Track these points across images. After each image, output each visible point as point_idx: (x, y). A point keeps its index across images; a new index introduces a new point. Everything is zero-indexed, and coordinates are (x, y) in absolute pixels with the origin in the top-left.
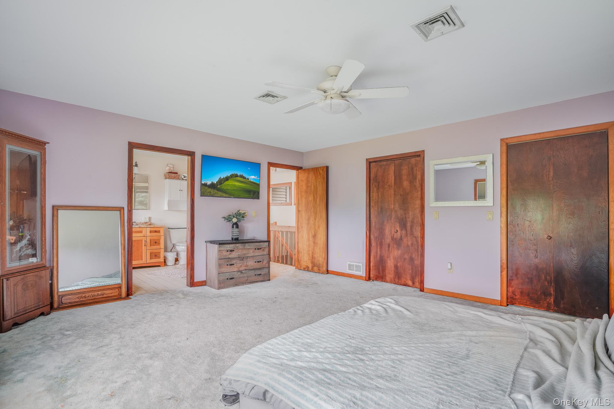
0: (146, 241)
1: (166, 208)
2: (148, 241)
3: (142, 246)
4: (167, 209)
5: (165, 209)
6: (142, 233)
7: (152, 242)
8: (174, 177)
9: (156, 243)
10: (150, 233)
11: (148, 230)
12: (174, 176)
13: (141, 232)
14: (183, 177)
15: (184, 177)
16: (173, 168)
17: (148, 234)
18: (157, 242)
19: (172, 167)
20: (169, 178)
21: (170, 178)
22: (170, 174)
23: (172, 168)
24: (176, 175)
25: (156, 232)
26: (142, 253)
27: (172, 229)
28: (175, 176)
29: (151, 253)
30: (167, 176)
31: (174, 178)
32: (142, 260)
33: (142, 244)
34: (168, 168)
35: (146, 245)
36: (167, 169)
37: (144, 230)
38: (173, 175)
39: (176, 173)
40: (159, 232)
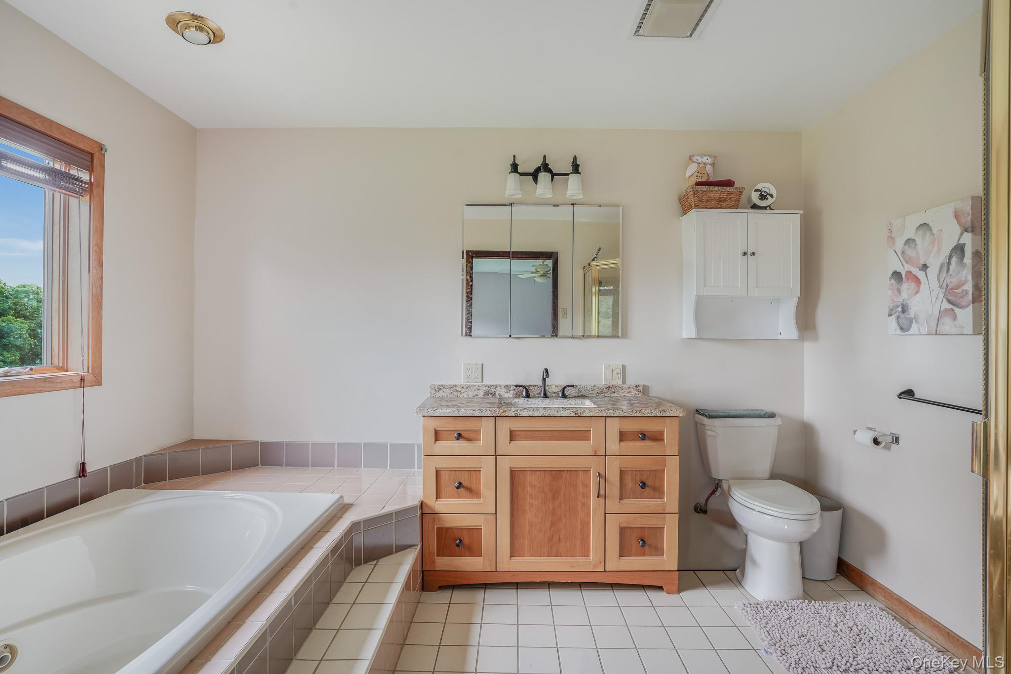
0: (602, 476)
1: (689, 330)
2: (614, 476)
3: (589, 497)
4: (694, 336)
5: (685, 335)
6: (588, 439)
7: (629, 484)
8: (720, 201)
9: (644, 485)
10: (621, 440)
11: (613, 428)
12: (717, 196)
13: (583, 435)
14: (755, 198)
15: (763, 197)
16: (713, 165)
17: (613, 446)
18: (648, 483)
19: (710, 161)
20: (697, 207)
21: (703, 204)
22: (704, 188)
23: (709, 167)
24: (729, 189)
25: (644, 436)
26: (586, 525)
27: (710, 417)
28: (724, 196)
29: (623, 531)
30: (692, 199)
31: (721, 203)
32: (588, 555)
33: (587, 486)
34: (692, 169)
35: (602, 492)
36: (688, 174)
37: (595, 430)
38: (716, 192)
39: (729, 183)
40: (657, 437)
